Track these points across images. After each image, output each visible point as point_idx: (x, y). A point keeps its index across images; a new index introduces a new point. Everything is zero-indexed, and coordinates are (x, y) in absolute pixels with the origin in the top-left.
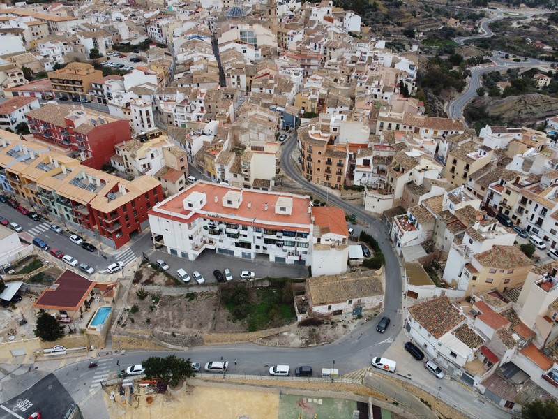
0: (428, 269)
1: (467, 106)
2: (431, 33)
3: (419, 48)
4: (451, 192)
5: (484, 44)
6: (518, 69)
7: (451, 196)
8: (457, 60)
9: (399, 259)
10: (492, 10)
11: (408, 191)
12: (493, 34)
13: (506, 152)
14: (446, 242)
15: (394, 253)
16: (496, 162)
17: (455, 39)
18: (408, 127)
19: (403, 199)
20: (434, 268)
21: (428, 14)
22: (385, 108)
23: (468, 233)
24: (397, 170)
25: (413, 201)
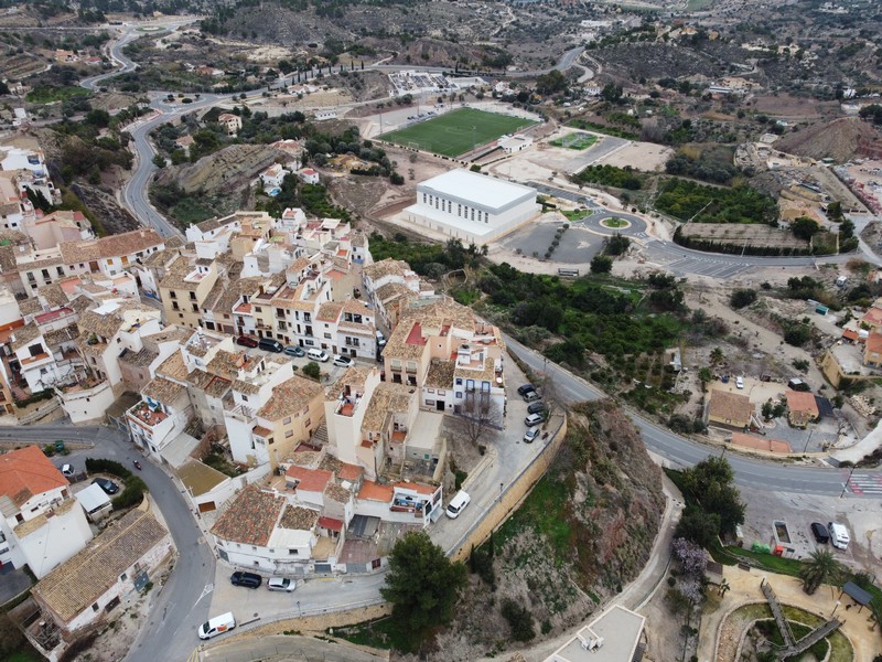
0: (210, 460)
1: (150, 188)
2: (37, 80)
3: (27, 111)
4: (188, 343)
5: (130, 83)
6: (195, 114)
7: (190, 349)
8: (100, 119)
9: (163, 468)
10: (118, 27)
11: (127, 366)
12: (136, 65)
13: (232, 256)
14: (214, 412)
15: (153, 464)
16: (225, 274)
17: (81, 84)
18: (77, 266)
19: (124, 380)
20: (216, 454)
21: (15, 48)
22: (22, 249)
23: (237, 389)
24: (94, 342)
25: (141, 377)
